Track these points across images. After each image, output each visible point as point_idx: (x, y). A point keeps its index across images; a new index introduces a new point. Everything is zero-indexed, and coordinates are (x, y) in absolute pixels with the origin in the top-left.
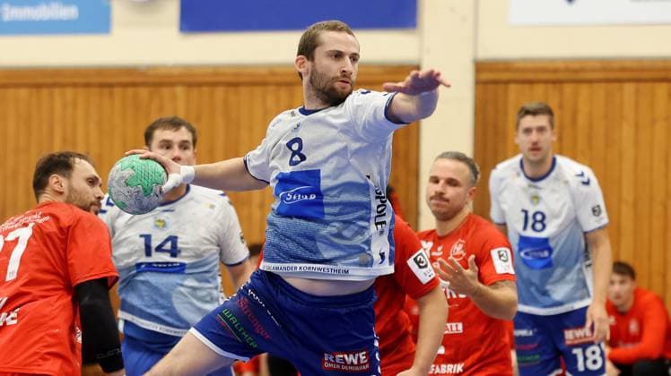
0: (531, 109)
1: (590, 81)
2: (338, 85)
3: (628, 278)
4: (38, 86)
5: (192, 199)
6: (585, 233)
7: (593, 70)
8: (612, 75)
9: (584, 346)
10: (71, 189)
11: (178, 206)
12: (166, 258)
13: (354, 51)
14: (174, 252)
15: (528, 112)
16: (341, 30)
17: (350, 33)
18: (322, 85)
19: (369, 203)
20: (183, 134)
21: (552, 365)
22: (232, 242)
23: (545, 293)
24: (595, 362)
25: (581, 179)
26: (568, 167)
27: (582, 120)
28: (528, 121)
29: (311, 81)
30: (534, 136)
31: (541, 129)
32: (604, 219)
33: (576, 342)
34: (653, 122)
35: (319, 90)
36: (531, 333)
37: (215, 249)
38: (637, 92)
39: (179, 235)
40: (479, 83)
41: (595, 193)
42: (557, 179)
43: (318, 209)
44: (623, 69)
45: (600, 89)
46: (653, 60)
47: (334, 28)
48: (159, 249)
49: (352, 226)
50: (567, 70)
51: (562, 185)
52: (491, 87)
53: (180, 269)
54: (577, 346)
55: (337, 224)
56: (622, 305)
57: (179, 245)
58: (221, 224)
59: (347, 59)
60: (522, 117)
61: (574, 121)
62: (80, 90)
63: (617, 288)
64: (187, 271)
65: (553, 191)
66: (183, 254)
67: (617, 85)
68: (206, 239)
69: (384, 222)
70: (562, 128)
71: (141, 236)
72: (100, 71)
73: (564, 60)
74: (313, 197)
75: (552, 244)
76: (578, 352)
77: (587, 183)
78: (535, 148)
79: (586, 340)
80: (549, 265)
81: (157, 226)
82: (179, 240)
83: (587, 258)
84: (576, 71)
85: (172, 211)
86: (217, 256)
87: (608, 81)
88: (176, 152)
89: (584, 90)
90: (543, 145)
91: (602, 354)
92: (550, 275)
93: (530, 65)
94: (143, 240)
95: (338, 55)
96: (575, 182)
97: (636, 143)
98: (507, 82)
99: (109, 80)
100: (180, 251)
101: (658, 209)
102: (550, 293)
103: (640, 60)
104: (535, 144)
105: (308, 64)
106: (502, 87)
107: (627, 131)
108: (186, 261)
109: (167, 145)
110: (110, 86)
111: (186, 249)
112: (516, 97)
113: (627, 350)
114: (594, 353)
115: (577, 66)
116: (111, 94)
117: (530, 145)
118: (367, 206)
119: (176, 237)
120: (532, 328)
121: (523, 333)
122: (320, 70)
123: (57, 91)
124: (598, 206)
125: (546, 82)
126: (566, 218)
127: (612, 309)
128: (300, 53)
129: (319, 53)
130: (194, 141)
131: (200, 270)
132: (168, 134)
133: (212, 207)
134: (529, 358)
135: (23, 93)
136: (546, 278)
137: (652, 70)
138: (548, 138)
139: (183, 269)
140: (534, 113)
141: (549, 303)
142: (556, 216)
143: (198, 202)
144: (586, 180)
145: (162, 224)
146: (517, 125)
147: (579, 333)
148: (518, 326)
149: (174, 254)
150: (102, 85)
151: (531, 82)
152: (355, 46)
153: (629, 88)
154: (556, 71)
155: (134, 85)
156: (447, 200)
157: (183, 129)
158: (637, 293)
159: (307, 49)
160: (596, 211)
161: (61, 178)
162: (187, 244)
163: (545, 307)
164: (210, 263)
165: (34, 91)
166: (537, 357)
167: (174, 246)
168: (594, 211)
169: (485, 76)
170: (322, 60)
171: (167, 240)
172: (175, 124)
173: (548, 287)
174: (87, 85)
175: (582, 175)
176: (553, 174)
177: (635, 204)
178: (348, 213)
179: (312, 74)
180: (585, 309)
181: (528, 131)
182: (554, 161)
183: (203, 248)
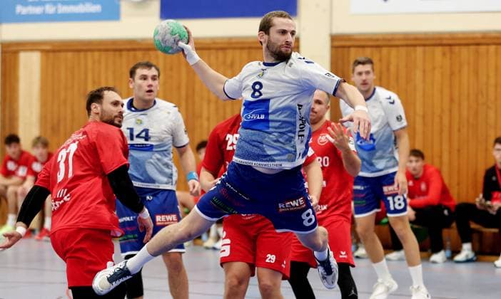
0: (362, 61)
1: (397, 46)
2: (283, 49)
3: (420, 159)
4: (79, 51)
5: (157, 108)
6: (394, 131)
7: (399, 40)
8: (409, 42)
9: (394, 195)
10: (103, 111)
11: (149, 112)
12: (142, 141)
13: (293, 29)
14: (147, 138)
15: (360, 63)
16: (285, 17)
17: (290, 18)
18: (274, 50)
19: (295, 122)
20: (153, 72)
21: (373, 206)
22: (179, 134)
23: (372, 165)
24: (400, 205)
25: (390, 100)
26: (382, 93)
27: (392, 68)
28: (360, 68)
29: (268, 47)
30: (364, 77)
31: (368, 73)
32: (404, 123)
33: (389, 193)
34: (434, 68)
35: (272, 52)
36: (362, 188)
37: (170, 137)
38: (424, 52)
39: (149, 128)
40: (333, 47)
41: (399, 108)
42: (376, 100)
43: (265, 124)
44: (416, 39)
45: (403, 50)
46: (434, 33)
47: (281, 16)
48: (138, 136)
49: (285, 136)
50: (384, 40)
51: (379, 104)
52: (340, 50)
53: (150, 148)
54: (389, 195)
55: (276, 134)
56: (417, 174)
57: (150, 134)
58: (174, 123)
59: (289, 33)
60: (356, 65)
61: (388, 70)
62: (103, 53)
63: (414, 164)
64: (154, 150)
65: (374, 107)
66: (152, 139)
67: (412, 48)
68: (165, 131)
69: (303, 135)
70: (381, 73)
71: (128, 129)
72: (114, 42)
73: (381, 34)
74: (263, 117)
75: (375, 137)
76: (390, 199)
77: (393, 103)
78: (365, 83)
79: (394, 192)
80: (373, 149)
81: (137, 123)
82: (150, 131)
83: (395, 144)
84: (389, 40)
85: (146, 115)
86: (171, 142)
87: (407, 46)
88: (150, 81)
89: (394, 51)
90: (369, 82)
91: (405, 200)
92: (373, 155)
93: (363, 37)
94: (129, 131)
95: (284, 32)
96: (385, 102)
97: (424, 81)
98: (349, 47)
99: (118, 47)
100: (150, 138)
101: (437, 120)
102: (375, 164)
103: (426, 33)
104: (364, 81)
105: (266, 37)
106: (346, 49)
107: (419, 74)
108: (154, 143)
109: (144, 78)
110: (121, 50)
111: (153, 137)
112: (355, 54)
113: (420, 200)
114: (399, 199)
115: (390, 37)
116: (121, 56)
117: (361, 82)
118: (294, 124)
119: (148, 130)
120: (364, 186)
121: (358, 187)
122: (273, 40)
123: (89, 54)
124: (400, 116)
125: (372, 46)
126: (382, 122)
127: (410, 176)
128: (261, 30)
129: (272, 31)
130: (159, 75)
131: (162, 149)
132: (145, 72)
133: (169, 113)
134: (359, 202)
135: (70, 55)
136: (372, 156)
137: (433, 39)
138: (371, 77)
139: (152, 148)
140: (363, 63)
141: (375, 170)
142: (376, 121)
143: (161, 110)
144: (391, 101)
145: (139, 122)
146: (353, 70)
147: (391, 188)
148: (356, 184)
149: (146, 140)
150: (115, 50)
151: (363, 47)
152: (293, 26)
153: (420, 50)
154: (377, 40)
155: (134, 50)
156: (316, 113)
157: (153, 69)
158: (425, 168)
159: (265, 28)
160: (399, 119)
161: (97, 105)
162: (154, 133)
163: (373, 172)
164: (167, 145)
165: (76, 53)
166: (364, 201)
167: (147, 134)
168: (398, 118)
169: (337, 43)
170: (274, 35)
171: (142, 131)
172: (149, 66)
173: (374, 161)
174: (107, 50)
175: (390, 98)
176: (374, 97)
177: (424, 117)
178: (283, 128)
179: (268, 43)
180: (394, 173)
181: (360, 74)
182: (375, 89)
183: (163, 136)
